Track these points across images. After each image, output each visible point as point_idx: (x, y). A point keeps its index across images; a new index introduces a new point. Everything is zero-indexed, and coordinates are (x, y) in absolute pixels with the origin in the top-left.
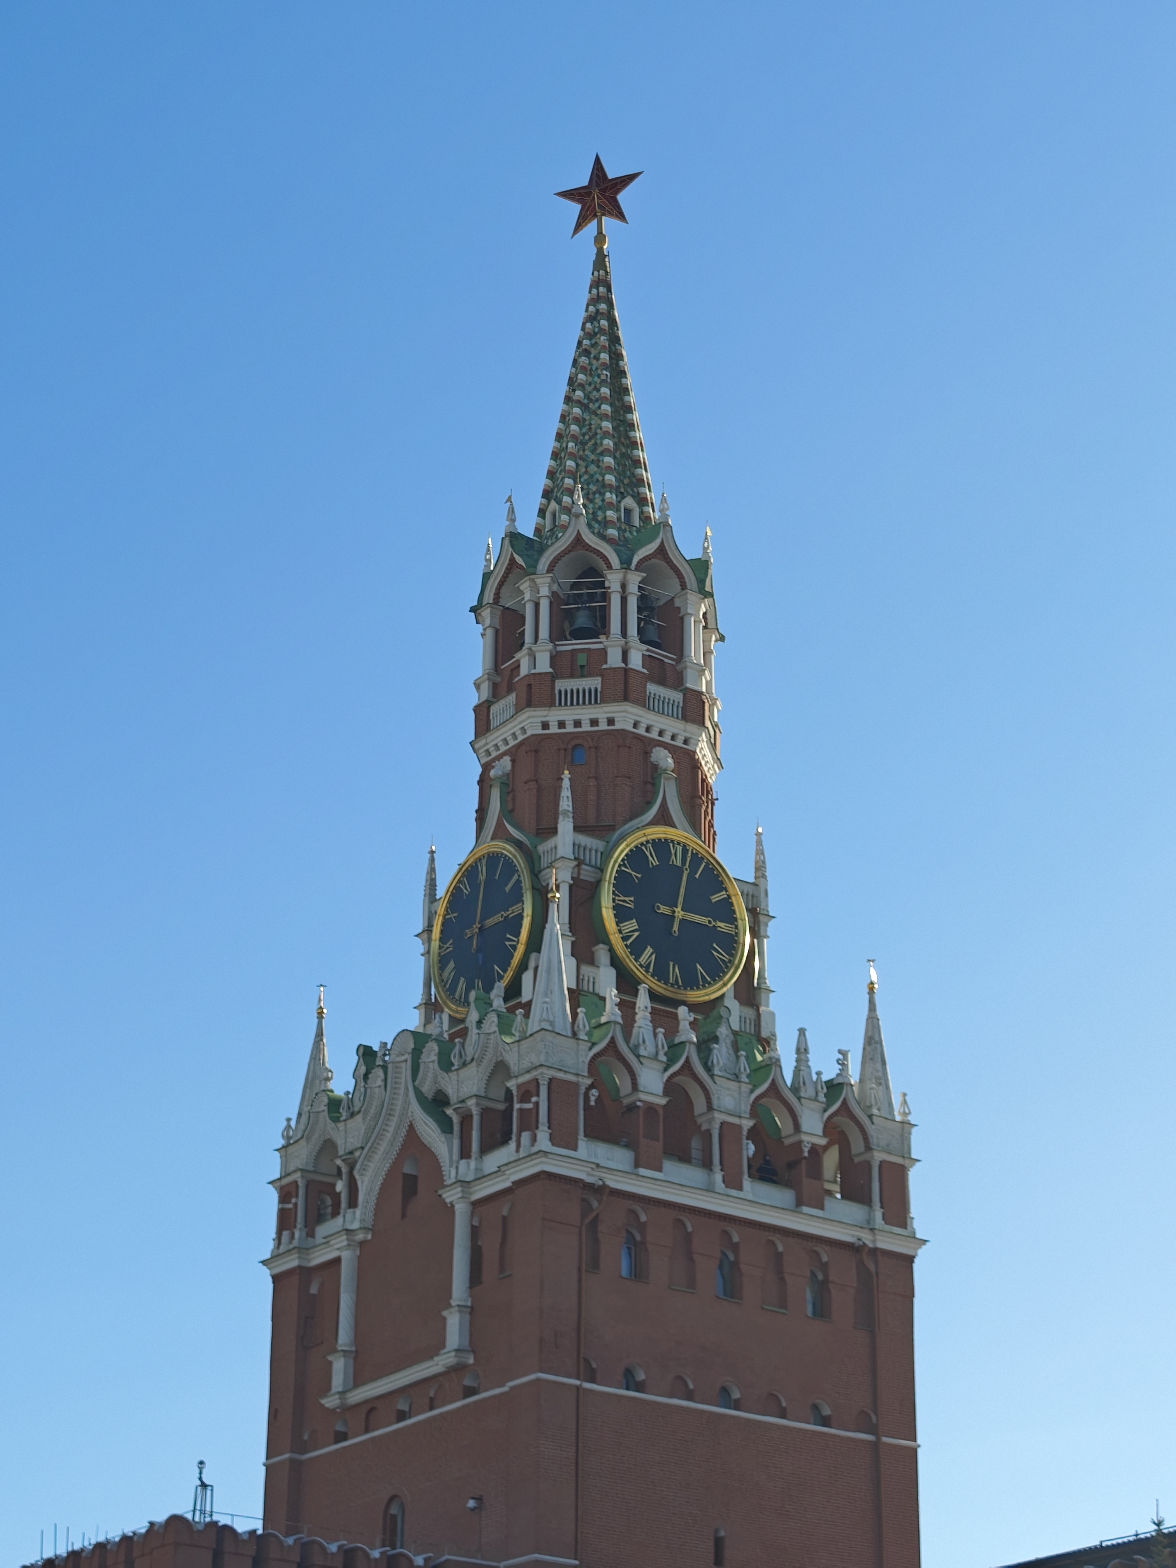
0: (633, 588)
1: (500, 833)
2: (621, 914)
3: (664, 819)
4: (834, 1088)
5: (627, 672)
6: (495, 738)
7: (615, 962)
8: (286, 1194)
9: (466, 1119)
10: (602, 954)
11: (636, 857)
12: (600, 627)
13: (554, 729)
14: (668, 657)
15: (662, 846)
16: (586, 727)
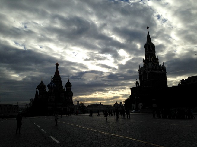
4: (162, 67)
6: (146, 53)
8: (139, 73)
9: (147, 70)
10: (152, 62)
15: (154, 58)
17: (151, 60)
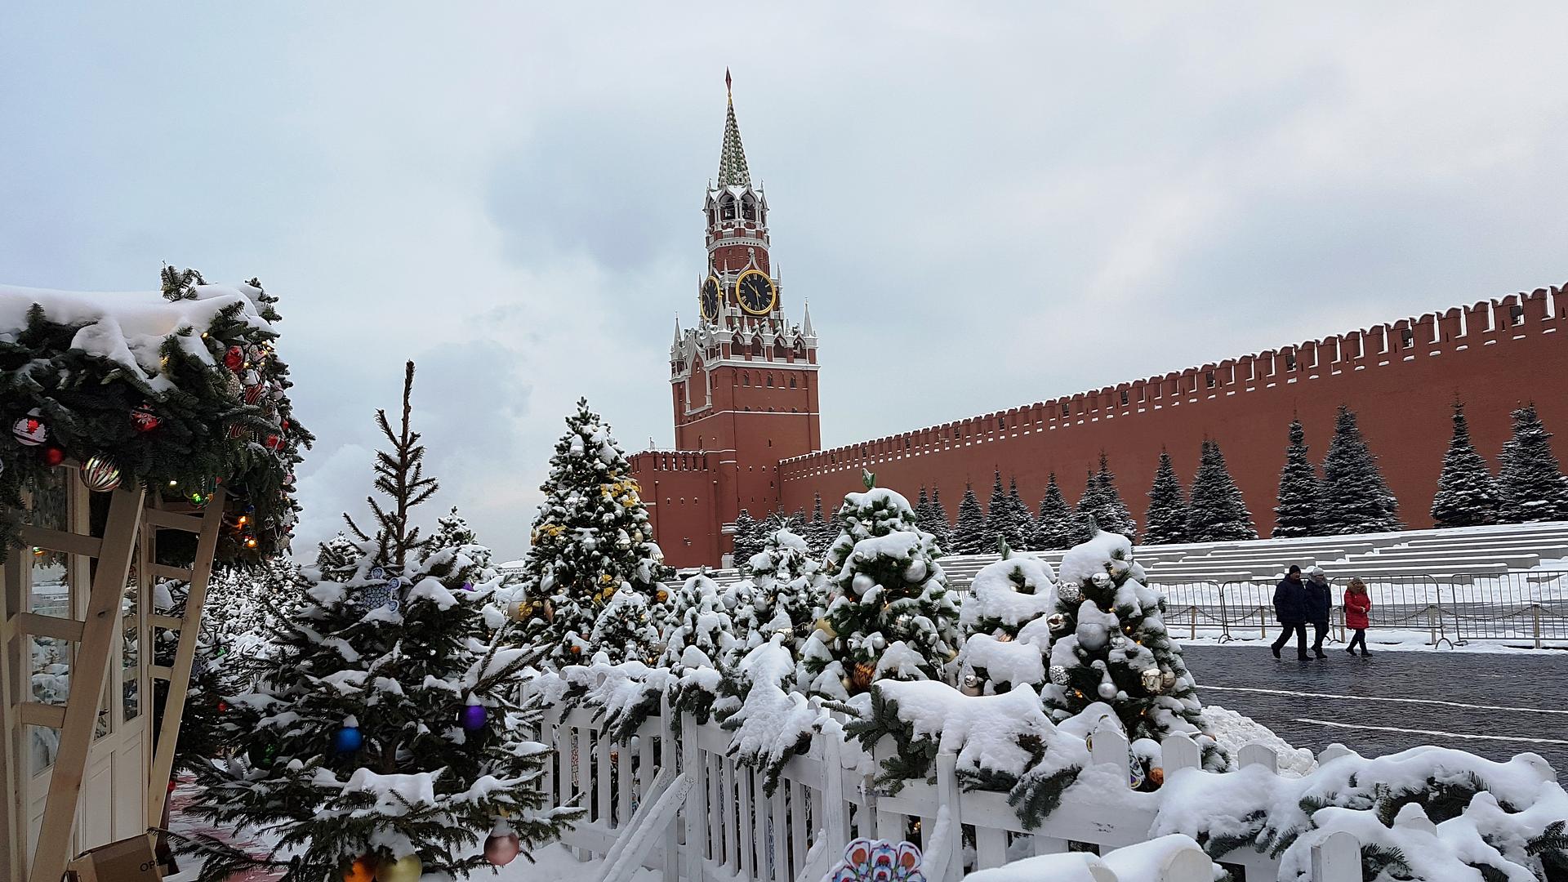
0: (741, 205)
1: (713, 274)
2: (742, 295)
3: (752, 267)
4: (796, 333)
5: (740, 229)
6: (711, 247)
7: (741, 307)
8: (673, 366)
9: (707, 351)
10: (737, 304)
11: (745, 279)
12: (733, 216)
13: (723, 245)
14: (751, 222)
15: (751, 276)
16: (731, 245)
17: (732, 290)
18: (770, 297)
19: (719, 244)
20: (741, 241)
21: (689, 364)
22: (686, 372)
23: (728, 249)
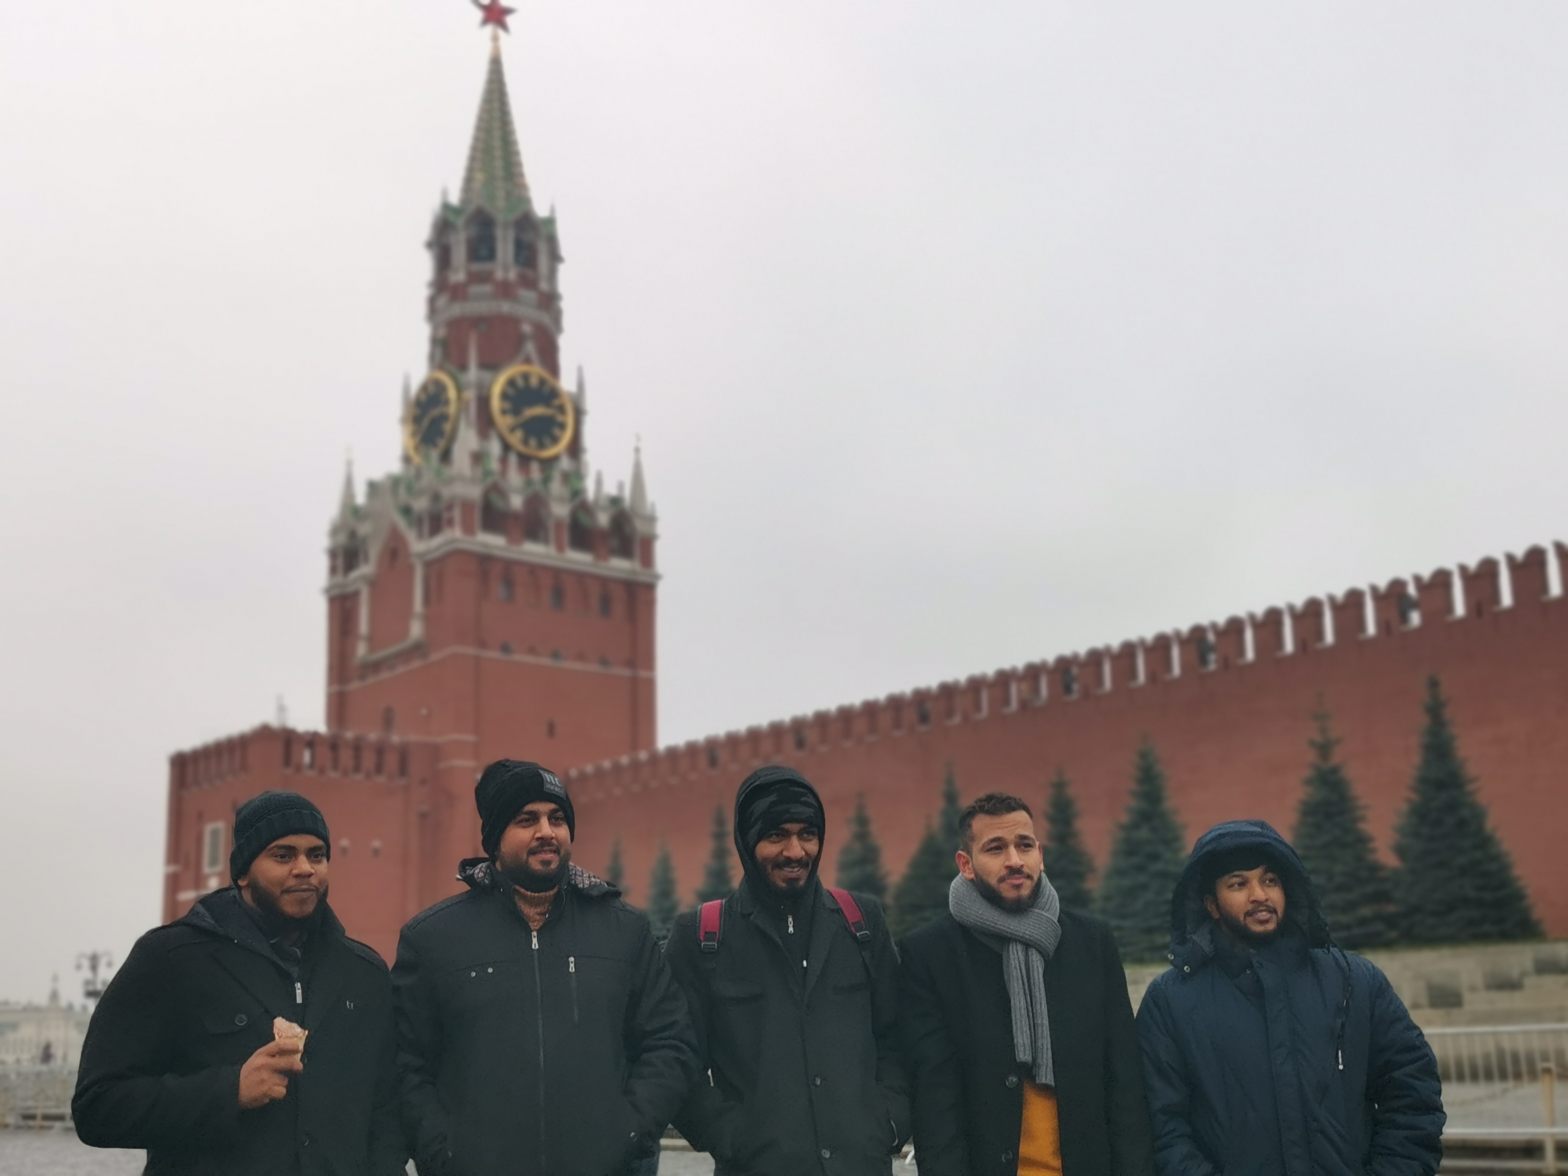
0: (510, 238)
1: (441, 368)
2: (504, 412)
3: (528, 361)
4: (615, 501)
5: (506, 282)
6: (437, 317)
7: (501, 437)
8: (333, 556)
11: (511, 383)
12: (491, 256)
13: (468, 313)
14: (529, 273)
16: (485, 313)
17: (483, 399)
18: (562, 426)
19: (457, 310)
20: (506, 307)
21: (374, 551)
22: (366, 569)
23: (476, 322)
